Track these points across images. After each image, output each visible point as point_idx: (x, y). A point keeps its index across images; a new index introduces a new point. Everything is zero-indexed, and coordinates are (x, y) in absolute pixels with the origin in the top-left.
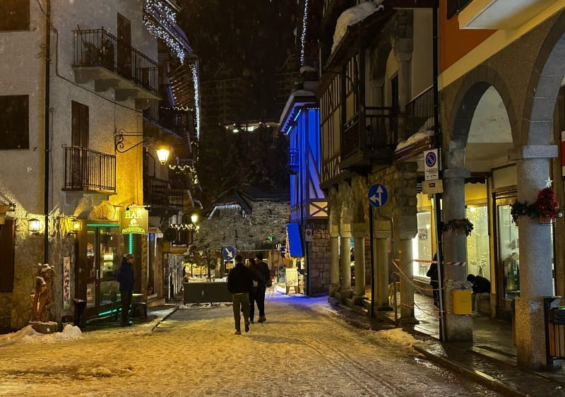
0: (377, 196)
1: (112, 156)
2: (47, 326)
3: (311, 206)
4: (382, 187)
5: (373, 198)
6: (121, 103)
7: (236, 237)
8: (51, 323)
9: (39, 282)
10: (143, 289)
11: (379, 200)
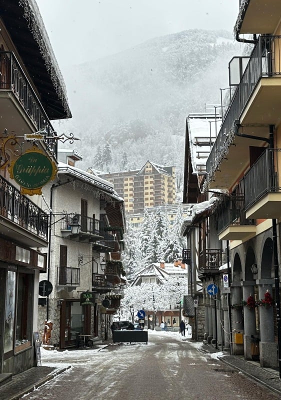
0: (212, 290)
1: (77, 269)
2: (50, 347)
3: (197, 285)
4: (215, 286)
5: (210, 291)
6: (82, 241)
7: (154, 300)
8: (51, 346)
9: (46, 328)
10: (91, 333)
11: (213, 292)
